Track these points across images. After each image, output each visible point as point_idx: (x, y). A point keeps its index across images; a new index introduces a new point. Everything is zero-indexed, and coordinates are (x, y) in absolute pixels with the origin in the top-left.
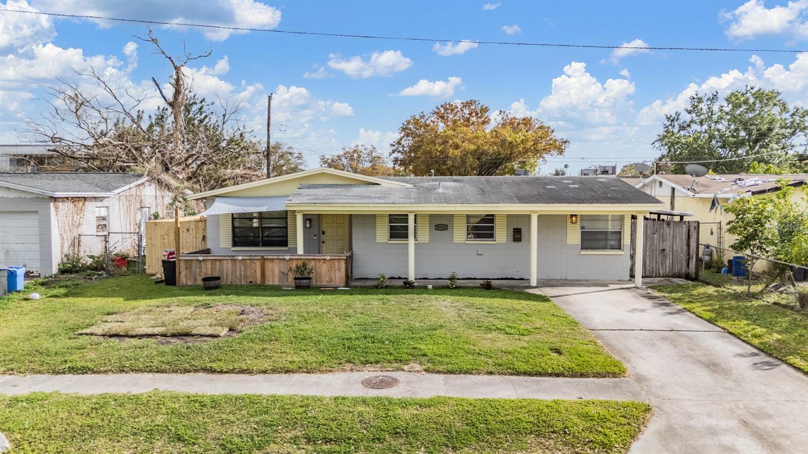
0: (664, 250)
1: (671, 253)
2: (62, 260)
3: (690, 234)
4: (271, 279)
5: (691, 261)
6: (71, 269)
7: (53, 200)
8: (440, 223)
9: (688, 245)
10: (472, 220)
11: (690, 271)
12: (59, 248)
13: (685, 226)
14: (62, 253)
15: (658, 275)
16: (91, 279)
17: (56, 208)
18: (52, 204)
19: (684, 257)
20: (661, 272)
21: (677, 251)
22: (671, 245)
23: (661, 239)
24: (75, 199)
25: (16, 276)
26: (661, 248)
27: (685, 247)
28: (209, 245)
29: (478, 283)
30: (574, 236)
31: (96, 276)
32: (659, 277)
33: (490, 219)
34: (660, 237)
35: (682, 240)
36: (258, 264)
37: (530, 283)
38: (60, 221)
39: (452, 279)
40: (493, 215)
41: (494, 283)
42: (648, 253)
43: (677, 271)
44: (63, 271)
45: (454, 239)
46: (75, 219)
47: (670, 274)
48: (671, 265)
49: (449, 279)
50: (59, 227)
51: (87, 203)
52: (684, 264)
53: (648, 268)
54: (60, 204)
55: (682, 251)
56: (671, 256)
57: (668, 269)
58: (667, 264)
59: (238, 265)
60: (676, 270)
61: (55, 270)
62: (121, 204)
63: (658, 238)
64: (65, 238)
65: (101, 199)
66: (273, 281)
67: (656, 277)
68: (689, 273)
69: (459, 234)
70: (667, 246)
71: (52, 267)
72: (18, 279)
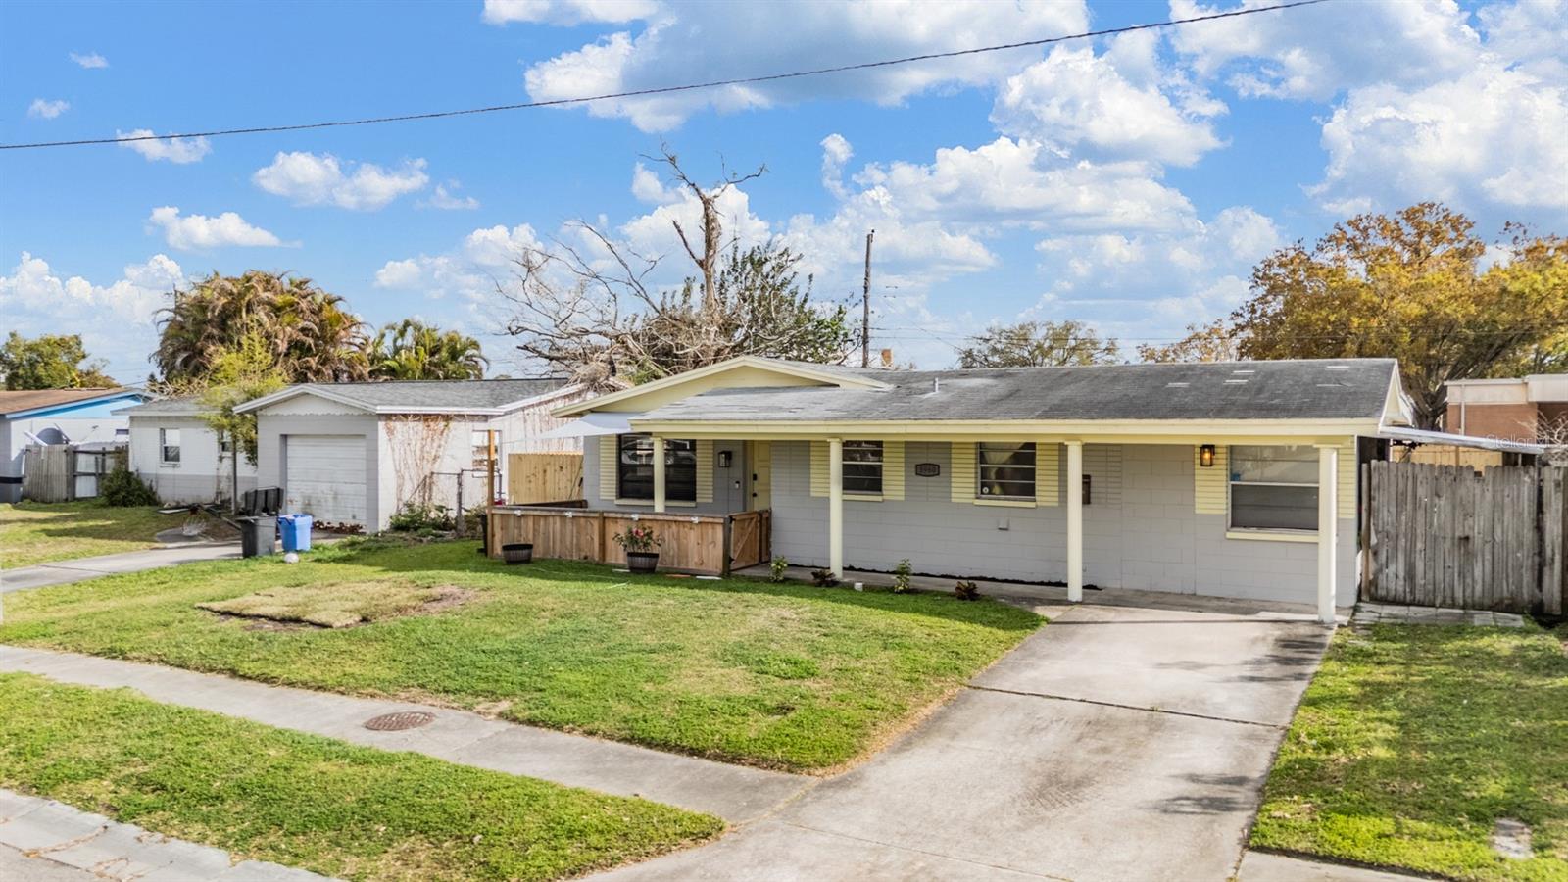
0: (1467, 538)
1: (1488, 547)
2: (399, 510)
3: (1545, 500)
4: (614, 556)
5: (1547, 570)
6: (409, 525)
7: (384, 418)
8: (924, 461)
9: (1539, 528)
10: (992, 456)
11: (1546, 597)
12: (394, 491)
13: (1526, 479)
14: (399, 499)
15: (1449, 601)
16: (421, 541)
17: (390, 432)
18: (381, 425)
19: (1525, 557)
20: (1459, 594)
21: (1504, 544)
22: (1488, 526)
23: (1459, 512)
24: (426, 418)
25: (294, 529)
26: (1458, 534)
27: (1528, 535)
28: (586, 495)
29: (951, 586)
30: (1212, 496)
31: (430, 538)
32: (1453, 606)
33: (1026, 453)
34: (1454, 507)
35: (1521, 514)
36: (596, 525)
37: (1066, 594)
38: (397, 450)
39: (902, 572)
40: (1032, 446)
41: (982, 587)
42: (1420, 545)
43: (1506, 594)
44: (398, 527)
45: (953, 495)
46: (427, 448)
47: (1487, 601)
48: (1488, 579)
49: (893, 573)
50: (394, 460)
51: (452, 424)
52: (1527, 578)
53: (1420, 581)
54: (398, 425)
55: (1520, 545)
56: (1488, 556)
57: (1478, 588)
58: (1478, 573)
59: (569, 526)
60: (1505, 590)
61: (384, 525)
62: (530, 428)
63: (1449, 508)
64: (406, 477)
65: (486, 418)
66: (617, 559)
67: (1443, 605)
68: (1541, 603)
69: (963, 485)
70: (1477, 527)
71: (377, 520)
72: (298, 533)
